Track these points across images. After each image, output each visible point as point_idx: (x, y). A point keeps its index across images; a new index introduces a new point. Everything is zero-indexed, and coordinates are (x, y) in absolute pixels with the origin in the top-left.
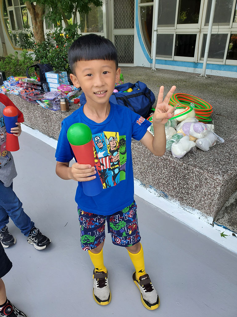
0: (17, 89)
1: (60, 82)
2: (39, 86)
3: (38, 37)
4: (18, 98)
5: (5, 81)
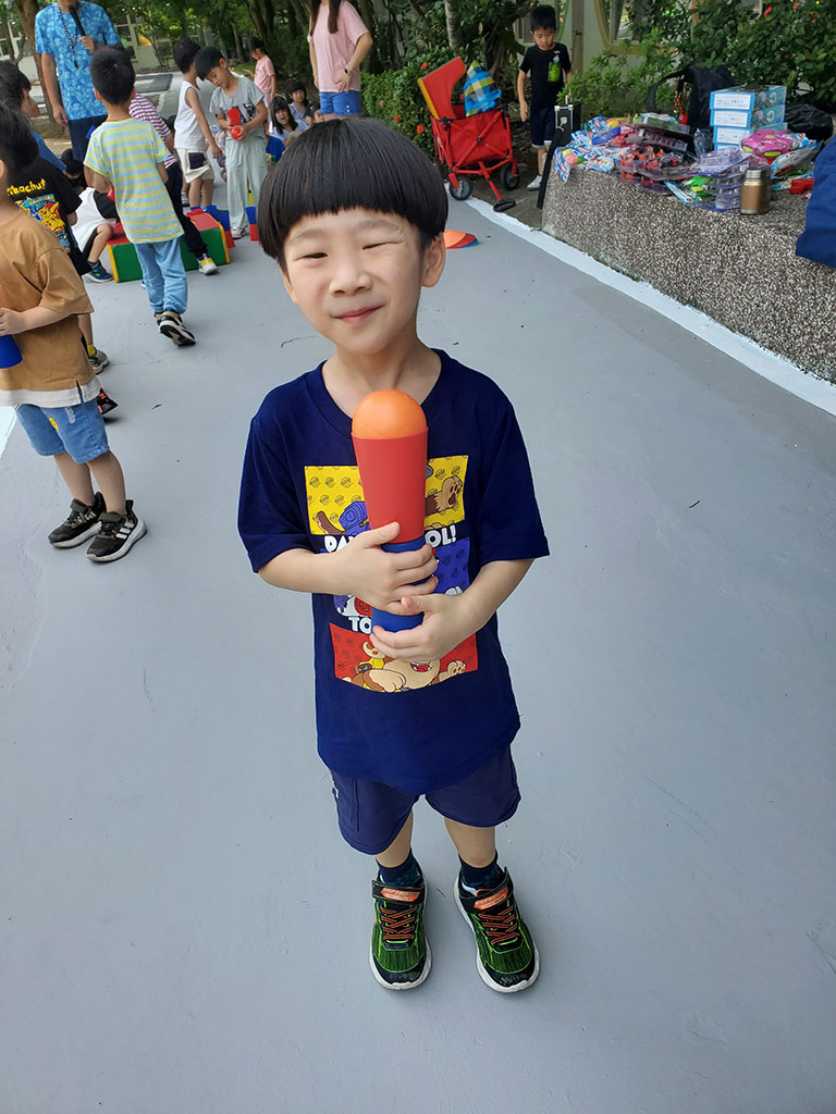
0: (609, 154)
1: (754, 122)
2: (683, 138)
4: (609, 180)
5: (577, 132)
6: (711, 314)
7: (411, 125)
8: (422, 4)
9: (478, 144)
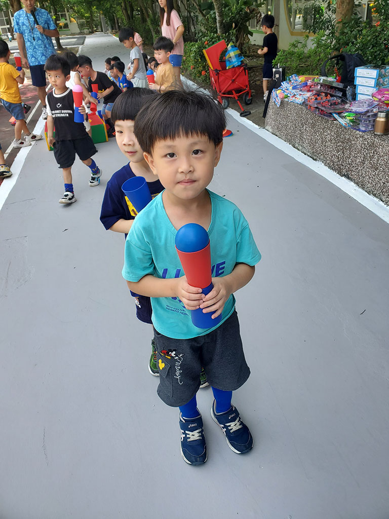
0: (301, 95)
1: (378, 84)
2: (340, 90)
3: (343, 10)
4: (301, 108)
5: (284, 82)
6: (357, 184)
7: (199, 71)
8: (204, 10)
9: (233, 82)
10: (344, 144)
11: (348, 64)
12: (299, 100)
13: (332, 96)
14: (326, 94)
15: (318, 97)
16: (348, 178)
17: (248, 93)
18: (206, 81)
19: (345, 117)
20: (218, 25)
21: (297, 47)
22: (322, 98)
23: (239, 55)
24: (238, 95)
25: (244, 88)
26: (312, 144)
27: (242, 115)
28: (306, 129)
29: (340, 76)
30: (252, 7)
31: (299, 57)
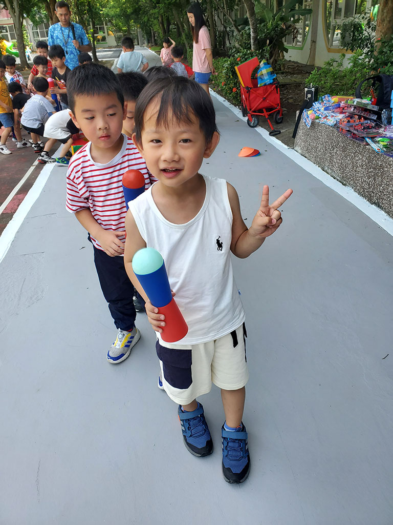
0: (333, 116)
2: (374, 112)
3: (383, 28)
4: (333, 130)
5: (316, 103)
6: (388, 213)
7: (230, 88)
8: (239, 26)
9: (263, 100)
10: (376, 171)
11: (385, 86)
12: (331, 121)
13: (366, 119)
14: (360, 117)
15: (350, 120)
16: (379, 206)
17: (278, 112)
18: (237, 98)
19: (378, 142)
20: (252, 41)
21: (332, 65)
22: (355, 121)
23: (272, 73)
24: (268, 113)
25: (276, 106)
26: (342, 168)
27: (271, 134)
28: (336, 153)
29: (376, 98)
30: (289, 23)
31: (334, 76)
